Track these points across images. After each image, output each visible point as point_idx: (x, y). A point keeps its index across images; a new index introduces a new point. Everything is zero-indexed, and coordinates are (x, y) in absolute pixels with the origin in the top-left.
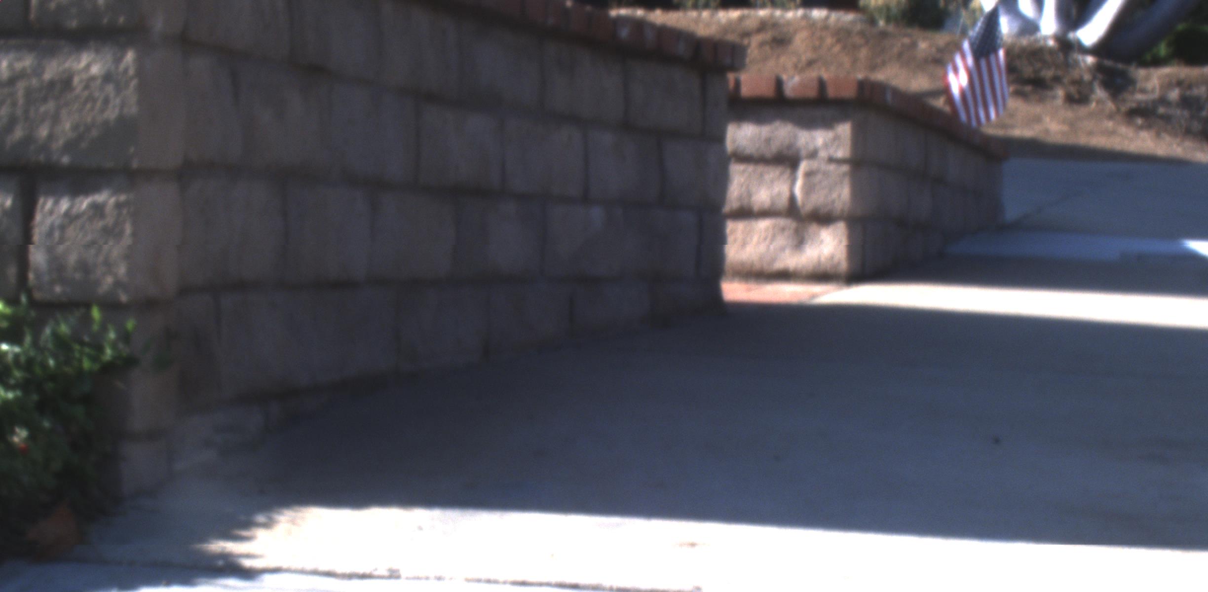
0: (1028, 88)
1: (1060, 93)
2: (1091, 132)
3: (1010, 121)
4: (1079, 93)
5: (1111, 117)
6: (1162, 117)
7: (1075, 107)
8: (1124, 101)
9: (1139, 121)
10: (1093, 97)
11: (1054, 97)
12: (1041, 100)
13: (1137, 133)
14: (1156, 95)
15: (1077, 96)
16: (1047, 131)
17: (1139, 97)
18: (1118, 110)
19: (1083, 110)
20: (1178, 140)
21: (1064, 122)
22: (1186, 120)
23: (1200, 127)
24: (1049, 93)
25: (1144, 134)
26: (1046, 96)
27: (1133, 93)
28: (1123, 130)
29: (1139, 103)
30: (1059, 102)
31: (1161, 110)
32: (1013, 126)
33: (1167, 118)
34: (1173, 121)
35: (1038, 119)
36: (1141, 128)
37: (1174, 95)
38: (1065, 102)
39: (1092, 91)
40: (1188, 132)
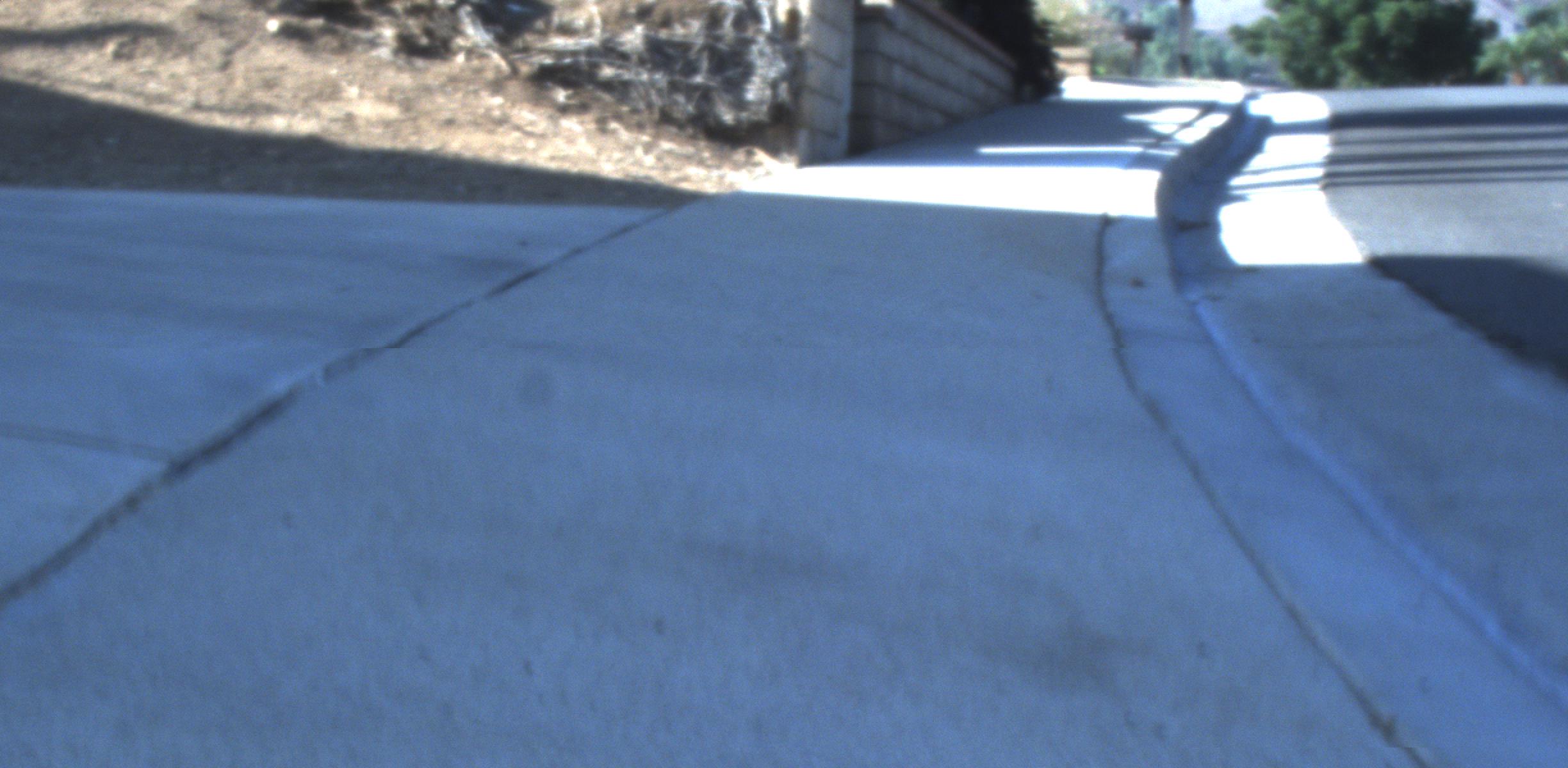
0: (316, 22)
1: (388, 33)
2: (450, 123)
3: (261, 96)
4: (428, 32)
5: (497, 86)
6: (608, 86)
7: (420, 63)
8: (526, 50)
9: (561, 95)
10: (460, 42)
11: (373, 43)
12: (344, 48)
13: (556, 123)
14: (596, 38)
15: (424, 41)
16: (349, 119)
17: (559, 42)
18: (515, 72)
19: (436, 71)
20: (645, 138)
21: (389, 100)
22: (659, 91)
23: (690, 108)
24: (363, 34)
25: (570, 124)
26: (357, 41)
27: (544, 34)
28: (525, 115)
29: (560, 54)
30: (384, 53)
31: (607, 72)
32: (270, 110)
33: (619, 89)
34: (634, 94)
35: (333, 92)
36: (564, 110)
37: (634, 38)
38: (397, 52)
39: (457, 31)
40: (666, 119)
